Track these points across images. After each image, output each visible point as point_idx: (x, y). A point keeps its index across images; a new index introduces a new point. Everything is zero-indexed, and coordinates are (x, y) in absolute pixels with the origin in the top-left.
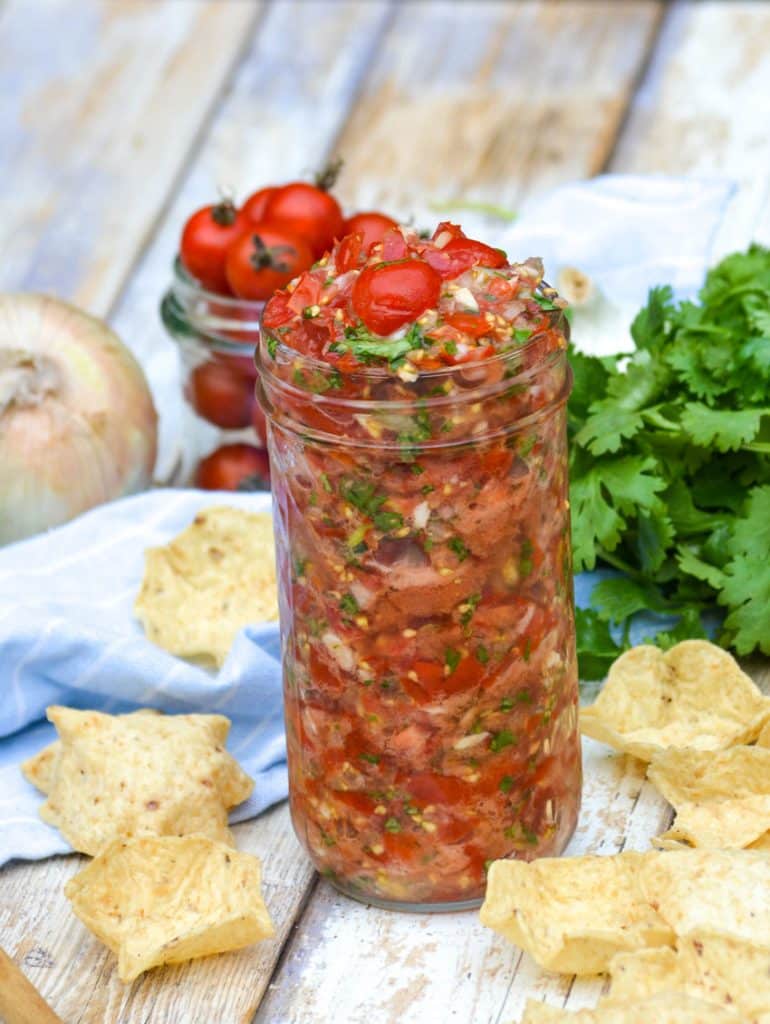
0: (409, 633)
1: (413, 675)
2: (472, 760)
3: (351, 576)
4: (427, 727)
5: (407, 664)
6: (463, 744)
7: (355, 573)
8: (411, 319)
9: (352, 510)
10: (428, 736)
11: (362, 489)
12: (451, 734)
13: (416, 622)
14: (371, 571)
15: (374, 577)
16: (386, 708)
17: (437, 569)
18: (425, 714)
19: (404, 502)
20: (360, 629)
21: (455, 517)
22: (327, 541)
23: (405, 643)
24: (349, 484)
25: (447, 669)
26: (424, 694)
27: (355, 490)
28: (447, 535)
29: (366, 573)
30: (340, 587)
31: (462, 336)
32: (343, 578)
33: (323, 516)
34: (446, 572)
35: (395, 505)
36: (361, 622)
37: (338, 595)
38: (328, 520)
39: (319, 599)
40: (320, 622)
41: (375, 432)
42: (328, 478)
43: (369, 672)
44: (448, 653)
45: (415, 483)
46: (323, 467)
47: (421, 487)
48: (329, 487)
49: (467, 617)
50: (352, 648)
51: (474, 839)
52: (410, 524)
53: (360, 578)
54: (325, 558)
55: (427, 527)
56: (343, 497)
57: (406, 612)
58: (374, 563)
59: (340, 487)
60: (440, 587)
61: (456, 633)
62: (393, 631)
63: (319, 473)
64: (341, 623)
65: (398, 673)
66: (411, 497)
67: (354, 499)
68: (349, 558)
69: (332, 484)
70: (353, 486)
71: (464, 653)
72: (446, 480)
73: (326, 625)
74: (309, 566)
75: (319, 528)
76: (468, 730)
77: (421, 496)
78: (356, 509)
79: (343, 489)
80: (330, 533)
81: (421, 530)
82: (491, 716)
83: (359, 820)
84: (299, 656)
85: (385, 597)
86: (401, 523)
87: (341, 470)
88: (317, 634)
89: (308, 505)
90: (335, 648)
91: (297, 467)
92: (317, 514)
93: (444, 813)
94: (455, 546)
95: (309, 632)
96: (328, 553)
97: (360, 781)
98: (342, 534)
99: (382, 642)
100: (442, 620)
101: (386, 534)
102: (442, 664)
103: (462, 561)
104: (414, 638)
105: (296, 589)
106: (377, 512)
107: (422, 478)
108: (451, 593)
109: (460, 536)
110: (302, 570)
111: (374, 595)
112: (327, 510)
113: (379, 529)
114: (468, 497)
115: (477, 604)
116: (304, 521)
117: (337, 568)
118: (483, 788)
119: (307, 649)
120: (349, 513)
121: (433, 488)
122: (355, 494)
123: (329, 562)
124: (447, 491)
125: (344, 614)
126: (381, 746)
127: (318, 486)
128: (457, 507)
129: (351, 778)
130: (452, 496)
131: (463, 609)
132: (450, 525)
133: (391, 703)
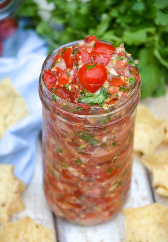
0: (98, 167)
1: (98, 177)
2: (113, 192)
3: (80, 155)
4: (102, 188)
5: (96, 175)
6: (112, 189)
7: (81, 155)
8: (101, 86)
9: (82, 140)
10: (101, 190)
11: (86, 135)
12: (109, 188)
13: (100, 164)
14: (87, 154)
15: (88, 156)
16: (89, 185)
17: (108, 151)
18: (101, 185)
19: (99, 137)
20: (82, 168)
21: (115, 137)
22: (72, 147)
23: (97, 170)
24: (81, 134)
25: (109, 173)
26: (101, 180)
27: (84, 135)
28: (112, 142)
29: (84, 154)
30: (76, 158)
31: (116, 87)
32: (77, 156)
33: (71, 141)
34: (111, 151)
35: (97, 138)
36: (83, 166)
37: (75, 160)
38: (73, 142)
39: (67, 159)
40: (67, 165)
41: (92, 122)
42: (74, 132)
43: (84, 177)
44: (109, 169)
45: (104, 132)
46: (72, 130)
47: (106, 133)
48: (74, 134)
49: (116, 160)
50: (79, 172)
51: (112, 209)
52: (101, 142)
53: (83, 156)
54: (71, 150)
55: (107, 142)
56: (79, 137)
57: (97, 162)
58: (89, 152)
59: (78, 134)
60: (109, 155)
61: (112, 164)
62: (93, 167)
63: (71, 131)
64: (75, 166)
65: (94, 177)
66: (102, 135)
67: (83, 138)
68: (80, 151)
69: (75, 134)
70: (83, 134)
71: (114, 168)
72: (113, 129)
73: (69, 166)
74: (64, 151)
75: (70, 143)
76: (113, 185)
77: (105, 135)
78: (84, 140)
79: (79, 135)
80: (73, 145)
81: (104, 143)
82: (119, 179)
83: (77, 210)
84: (57, 170)
85: (91, 160)
86: (99, 142)
87: (79, 131)
88: (65, 167)
89: (65, 137)
90: (72, 171)
91: (61, 127)
92: (68, 139)
93: (104, 205)
94: (114, 144)
95: (62, 166)
96: (72, 150)
97: (78, 201)
98: (78, 146)
99: (88, 169)
100: (108, 162)
101: (94, 145)
102: (107, 173)
103: (116, 147)
104: (100, 168)
105: (58, 155)
106: (91, 141)
107: (106, 130)
108: (112, 155)
109: (116, 141)
110: (61, 151)
111: (88, 160)
112: (73, 140)
113: (91, 144)
114: (119, 131)
115: (118, 155)
116: (64, 141)
117: (75, 153)
118: (116, 197)
119: (61, 170)
120: (81, 141)
121: (109, 132)
122: (84, 136)
123: (73, 152)
124: (113, 132)
125: (77, 164)
126: (87, 194)
127: (70, 134)
128: (116, 135)
129: (75, 200)
130: (115, 133)
131: (115, 158)
132: (113, 140)
133: (91, 184)
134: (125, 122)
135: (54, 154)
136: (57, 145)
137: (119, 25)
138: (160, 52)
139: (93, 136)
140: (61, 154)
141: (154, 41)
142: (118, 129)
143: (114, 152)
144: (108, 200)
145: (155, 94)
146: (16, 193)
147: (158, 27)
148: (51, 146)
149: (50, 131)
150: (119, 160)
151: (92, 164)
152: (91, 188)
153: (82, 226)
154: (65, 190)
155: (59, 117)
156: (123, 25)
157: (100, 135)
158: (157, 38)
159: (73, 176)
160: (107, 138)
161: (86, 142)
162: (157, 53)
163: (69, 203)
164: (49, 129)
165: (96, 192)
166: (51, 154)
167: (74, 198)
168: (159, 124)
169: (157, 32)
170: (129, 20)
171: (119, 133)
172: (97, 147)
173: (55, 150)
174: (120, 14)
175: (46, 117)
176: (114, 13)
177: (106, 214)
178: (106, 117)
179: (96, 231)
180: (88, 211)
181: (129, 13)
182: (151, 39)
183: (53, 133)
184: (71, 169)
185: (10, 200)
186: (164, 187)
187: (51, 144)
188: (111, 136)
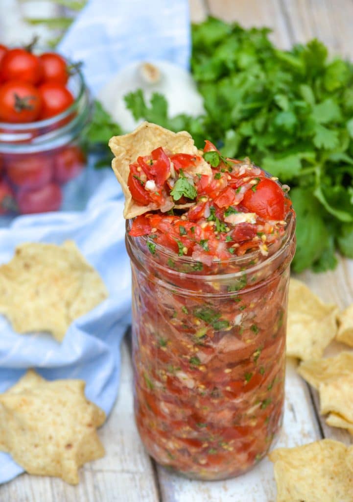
0: (227, 371)
1: (228, 388)
2: (253, 417)
3: (197, 349)
4: (234, 408)
5: (225, 384)
6: (251, 411)
7: (199, 348)
9: (200, 321)
10: (233, 412)
11: (207, 312)
12: (246, 409)
13: (231, 365)
14: (208, 347)
15: (210, 349)
16: (213, 404)
17: (245, 341)
18: (233, 403)
19: (229, 315)
20: (200, 372)
21: (255, 316)
22: (183, 334)
23: (226, 375)
24: (199, 310)
25: (246, 382)
26: (233, 395)
27: (203, 313)
28: (251, 325)
29: (204, 347)
30: (190, 354)
32: (192, 350)
33: (182, 323)
34: (249, 341)
35: (225, 317)
36: (201, 368)
37: (188, 357)
38: (185, 326)
39: (176, 358)
40: (175, 367)
41: (217, 287)
42: (186, 308)
43: (204, 389)
44: (247, 375)
45: (236, 307)
46: (184, 304)
47: (239, 308)
48: (186, 312)
49: (257, 357)
50: (195, 379)
51: (252, 449)
52: (233, 325)
53: (203, 350)
54: (182, 341)
55: (242, 324)
56: (195, 316)
57: (227, 362)
58: (211, 344)
59: (194, 311)
60: (246, 348)
61: (251, 366)
62: (218, 370)
63: (181, 305)
64: (189, 369)
65: (220, 388)
66: (234, 312)
67: (202, 317)
68: (196, 341)
69: (188, 310)
70: (202, 311)
71: (254, 373)
72: (252, 302)
73: (179, 369)
74: (170, 344)
75: (179, 329)
76: (253, 405)
77: (239, 311)
78: (202, 321)
79: (195, 313)
80: (186, 332)
81: (237, 326)
82: (263, 395)
83: (193, 450)
84: (159, 380)
85: (216, 357)
86: (228, 325)
87: (196, 305)
88: (172, 372)
89: (172, 317)
90: (184, 379)
91: (164, 299)
92: (177, 321)
93: (239, 442)
94: (253, 329)
95: (166, 371)
96: (184, 340)
97: (195, 434)
98: (194, 332)
99: (210, 375)
100: (245, 362)
101: (220, 330)
102: (243, 381)
103: (256, 334)
104: (231, 373)
105: (160, 352)
106: (216, 322)
107: (240, 304)
108: (250, 350)
109: (256, 323)
110: (165, 344)
111: (210, 357)
112: (184, 321)
113: (216, 329)
114: (261, 306)
115: (261, 350)
116: (169, 324)
117: (189, 346)
118: (258, 427)
119: (165, 378)
120: (198, 323)
121: (245, 307)
122: (203, 315)
123: (184, 343)
124: (252, 306)
125: (191, 365)
126: (209, 419)
127: (180, 311)
128: (256, 312)
129: (189, 432)
130: (254, 308)
131: (255, 354)
132: (252, 320)
133: (216, 401)
134: (271, 290)
135: (153, 350)
136: (158, 334)
137: (254, 148)
138: (324, 193)
139: (218, 314)
140: (164, 349)
141: (314, 174)
142: (259, 301)
143: (254, 343)
144: (245, 431)
145: (317, 265)
146: (90, 425)
147: (319, 152)
148: (148, 337)
149: (146, 309)
150: (262, 358)
151: (217, 364)
152: (216, 410)
153: (203, 480)
154: (172, 415)
155: (160, 282)
156: (261, 148)
157: (229, 311)
158: (318, 170)
159: (185, 388)
160: (242, 317)
161: (207, 325)
162: (318, 194)
163: (180, 439)
164: (144, 306)
165: (225, 416)
166: (148, 352)
167: (188, 428)
168: (327, 312)
169: (318, 159)
170: (272, 141)
171: (261, 309)
172: (226, 333)
173: (154, 343)
174: (255, 131)
175: (139, 285)
176: (246, 129)
177: (243, 456)
178: (239, 278)
179: (226, 489)
180: (211, 452)
181: (271, 129)
182: (308, 171)
183: (151, 313)
184: (181, 375)
185: (80, 437)
186: (339, 415)
187: (148, 333)
188: (248, 314)
